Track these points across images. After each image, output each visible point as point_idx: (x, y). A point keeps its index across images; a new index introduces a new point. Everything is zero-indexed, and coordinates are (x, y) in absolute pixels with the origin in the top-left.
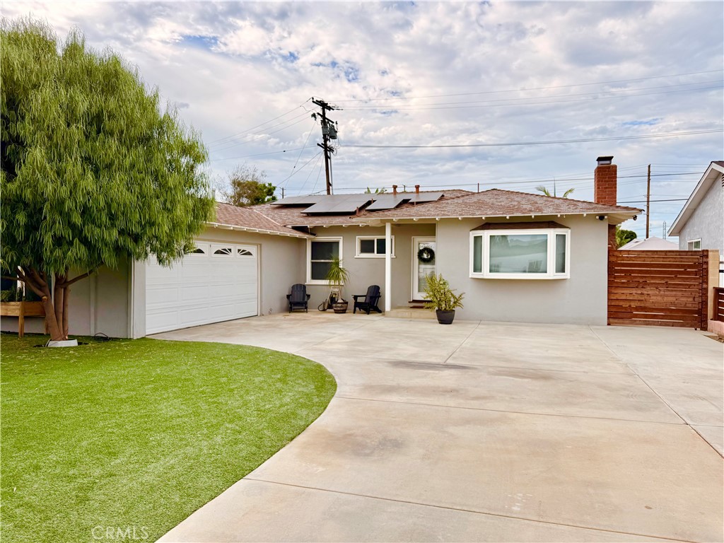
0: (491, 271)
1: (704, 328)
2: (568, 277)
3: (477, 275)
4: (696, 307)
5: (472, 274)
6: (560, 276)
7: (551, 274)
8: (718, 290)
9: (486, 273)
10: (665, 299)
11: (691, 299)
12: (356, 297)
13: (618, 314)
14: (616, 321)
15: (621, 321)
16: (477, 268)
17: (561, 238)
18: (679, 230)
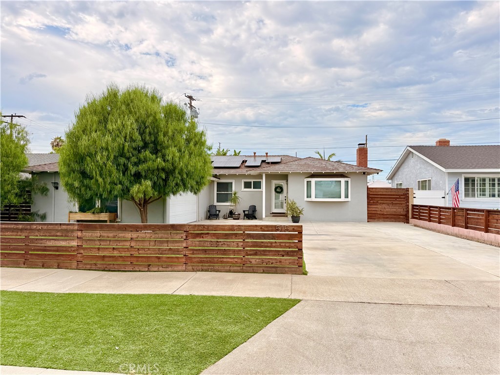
0: (315, 198)
1: (408, 222)
2: (350, 200)
3: (309, 199)
4: (404, 213)
5: (306, 199)
6: (346, 200)
7: (343, 199)
8: (413, 206)
9: (313, 199)
10: (392, 210)
11: (402, 210)
12: (244, 211)
13: (372, 217)
14: (371, 220)
15: (373, 220)
16: (309, 196)
17: (347, 182)
18: (392, 177)
